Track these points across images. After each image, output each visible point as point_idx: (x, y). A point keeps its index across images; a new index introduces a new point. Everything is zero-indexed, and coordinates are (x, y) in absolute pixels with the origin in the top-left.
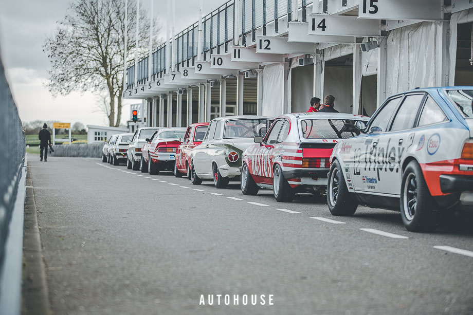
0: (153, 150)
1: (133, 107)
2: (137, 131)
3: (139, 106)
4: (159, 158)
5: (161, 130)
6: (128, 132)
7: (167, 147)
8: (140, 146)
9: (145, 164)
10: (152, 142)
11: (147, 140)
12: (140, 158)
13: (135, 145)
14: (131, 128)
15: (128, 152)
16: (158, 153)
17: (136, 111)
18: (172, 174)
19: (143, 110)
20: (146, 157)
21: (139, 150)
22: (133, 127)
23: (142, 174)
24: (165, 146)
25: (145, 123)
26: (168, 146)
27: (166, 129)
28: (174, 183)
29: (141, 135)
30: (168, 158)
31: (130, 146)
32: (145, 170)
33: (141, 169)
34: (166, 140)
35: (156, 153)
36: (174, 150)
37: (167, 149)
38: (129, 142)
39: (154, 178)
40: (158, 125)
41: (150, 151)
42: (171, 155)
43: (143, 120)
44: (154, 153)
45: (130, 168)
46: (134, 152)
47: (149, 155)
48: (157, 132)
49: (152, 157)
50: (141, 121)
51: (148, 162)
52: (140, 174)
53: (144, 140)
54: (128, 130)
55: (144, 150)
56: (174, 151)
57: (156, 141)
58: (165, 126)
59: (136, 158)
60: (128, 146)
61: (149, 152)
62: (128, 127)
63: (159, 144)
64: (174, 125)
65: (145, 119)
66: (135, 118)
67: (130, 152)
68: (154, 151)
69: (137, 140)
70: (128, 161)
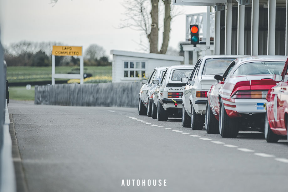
0: (227, 94)
1: (190, 19)
2: (199, 62)
3: (201, 18)
4: (238, 109)
5: (242, 60)
6: (182, 63)
7: (251, 90)
8: (205, 87)
9: (214, 119)
10: (226, 81)
11: (218, 77)
12: (204, 107)
13: (196, 86)
14: (187, 55)
15: (183, 98)
16: (237, 101)
17: (197, 26)
18: (261, 137)
19: (209, 25)
20: (214, 106)
21: (203, 94)
22: (191, 53)
23: (208, 137)
24: (248, 88)
25: (212, 48)
26: (253, 87)
27: (250, 59)
28: (265, 153)
29: (207, 69)
30: (254, 109)
31: (188, 87)
32: (213, 130)
33: (206, 127)
34: (250, 78)
35: (232, 100)
36: (264, 94)
37: (252, 93)
38: (185, 80)
39: (230, 144)
40: (234, 51)
41: (222, 96)
42: (258, 104)
43: (208, 42)
44: (228, 100)
45: (187, 125)
46: (194, 99)
47: (220, 103)
48: (233, 64)
49: (227, 108)
50: (205, 43)
51: (218, 115)
52: (205, 136)
53: (212, 77)
54: (181, 59)
55: (212, 94)
56: (263, 96)
57: (233, 80)
58: (247, 52)
59: (198, 109)
60: (183, 87)
61: (220, 97)
62: (182, 53)
63: (239, 84)
64: (263, 51)
65: (212, 39)
66: (195, 39)
67: (186, 98)
68: (228, 97)
69: (199, 78)
70: (183, 114)
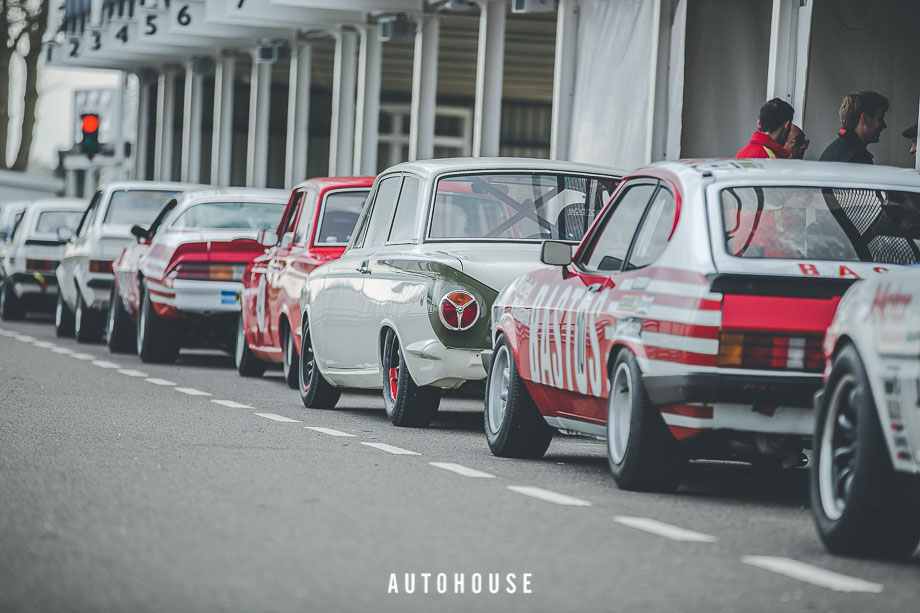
0: (159, 269)
1: (81, 99)
2: (98, 196)
3: (105, 98)
4: (180, 302)
5: (192, 196)
6: (61, 194)
7: (209, 262)
8: (108, 252)
9: (127, 321)
10: (156, 240)
11: (137, 231)
12: (106, 296)
13: (88, 249)
14: (71, 178)
15: (60, 273)
16: (179, 284)
17: (96, 117)
18: (227, 363)
19: (122, 115)
20: (128, 293)
21: (104, 266)
22: (80, 175)
23: (112, 360)
24: (203, 257)
25: (129, 163)
26: (216, 256)
27: (211, 194)
28: (235, 400)
29: (115, 212)
30: (215, 304)
31: (71, 250)
32: (123, 345)
33: (109, 338)
34: (209, 236)
35: (168, 282)
36: (238, 273)
37: (212, 268)
38: (65, 234)
39: (160, 378)
40: (176, 176)
41: (147, 272)
42: (224, 293)
43: (120, 151)
44: (159, 282)
45: (65, 332)
46: (84, 275)
47: (142, 288)
48: (173, 204)
49: (155, 298)
50: (110, 153)
51: (136, 313)
52: (104, 357)
53: (125, 230)
54: (58, 184)
55: (125, 267)
56: (235, 276)
57: (173, 237)
58: (205, 178)
59: (91, 297)
60: (60, 249)
61: (140, 276)
62: (61, 172)
63: (183, 249)
64: (238, 178)
65: (128, 148)
66: (90, 144)
67: (68, 271)
68: (160, 275)
69: (96, 229)
70: (59, 309)
